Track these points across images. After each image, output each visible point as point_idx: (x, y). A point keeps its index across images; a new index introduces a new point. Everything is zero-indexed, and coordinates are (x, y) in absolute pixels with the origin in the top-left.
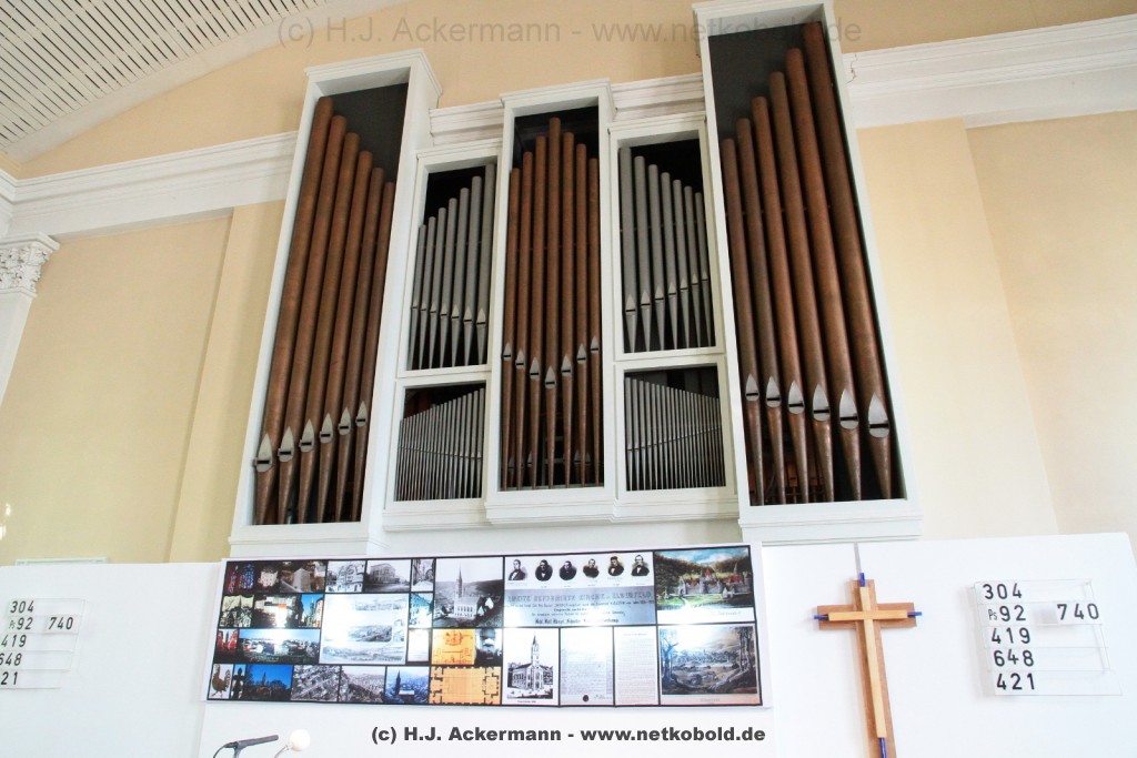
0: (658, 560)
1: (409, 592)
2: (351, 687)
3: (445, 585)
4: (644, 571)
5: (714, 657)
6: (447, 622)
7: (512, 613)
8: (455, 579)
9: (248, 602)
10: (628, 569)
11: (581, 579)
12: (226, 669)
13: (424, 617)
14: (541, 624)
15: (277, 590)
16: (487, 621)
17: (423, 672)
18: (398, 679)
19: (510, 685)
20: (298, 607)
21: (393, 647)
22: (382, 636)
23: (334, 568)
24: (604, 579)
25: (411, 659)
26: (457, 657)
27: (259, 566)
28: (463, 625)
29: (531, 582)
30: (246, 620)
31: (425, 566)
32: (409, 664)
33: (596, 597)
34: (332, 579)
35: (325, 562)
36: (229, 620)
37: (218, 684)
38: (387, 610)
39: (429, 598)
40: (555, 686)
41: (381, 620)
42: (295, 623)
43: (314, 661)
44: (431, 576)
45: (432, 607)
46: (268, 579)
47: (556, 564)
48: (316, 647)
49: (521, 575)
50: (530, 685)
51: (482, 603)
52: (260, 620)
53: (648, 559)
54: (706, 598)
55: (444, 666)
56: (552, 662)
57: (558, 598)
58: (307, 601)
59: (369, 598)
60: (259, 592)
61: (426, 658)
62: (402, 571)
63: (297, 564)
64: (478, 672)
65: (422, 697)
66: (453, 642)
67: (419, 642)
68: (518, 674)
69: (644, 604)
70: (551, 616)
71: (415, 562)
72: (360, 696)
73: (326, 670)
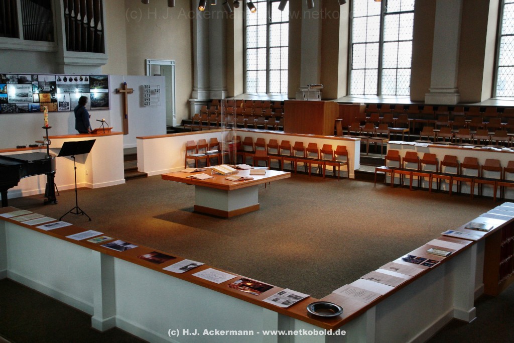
1: (31, 84)
3: (41, 82)
4: (87, 81)
5: (100, 100)
6: (42, 92)
7: (58, 90)
8: (43, 81)
10: (84, 80)
11: (74, 82)
13: (37, 91)
14: (65, 92)
16: (53, 92)
17: (38, 104)
18: (32, 106)
19: (59, 107)
21: (29, 98)
22: (26, 95)
23: (8, 76)
24: (79, 82)
25: (35, 101)
26: (46, 100)
28: (47, 92)
29: (62, 82)
31: (35, 77)
32: (34, 102)
33: (77, 86)
35: (5, 75)
39: (37, 85)
40: (69, 106)
41: (25, 91)
43: (7, 102)
44: (37, 80)
45: (38, 89)
47: (68, 77)
48: (7, 99)
49: (60, 80)
50: (64, 107)
51: (51, 87)
53: (88, 77)
54: (100, 87)
55: (43, 103)
56: (68, 101)
57: (69, 86)
61: (38, 101)
62: (29, 78)
64: (52, 104)
65: (39, 110)
66: (45, 97)
67: (36, 97)
68: (61, 104)
69: (87, 88)
70: (68, 90)
71: (32, 76)
72: (22, 111)
73: (11, 105)
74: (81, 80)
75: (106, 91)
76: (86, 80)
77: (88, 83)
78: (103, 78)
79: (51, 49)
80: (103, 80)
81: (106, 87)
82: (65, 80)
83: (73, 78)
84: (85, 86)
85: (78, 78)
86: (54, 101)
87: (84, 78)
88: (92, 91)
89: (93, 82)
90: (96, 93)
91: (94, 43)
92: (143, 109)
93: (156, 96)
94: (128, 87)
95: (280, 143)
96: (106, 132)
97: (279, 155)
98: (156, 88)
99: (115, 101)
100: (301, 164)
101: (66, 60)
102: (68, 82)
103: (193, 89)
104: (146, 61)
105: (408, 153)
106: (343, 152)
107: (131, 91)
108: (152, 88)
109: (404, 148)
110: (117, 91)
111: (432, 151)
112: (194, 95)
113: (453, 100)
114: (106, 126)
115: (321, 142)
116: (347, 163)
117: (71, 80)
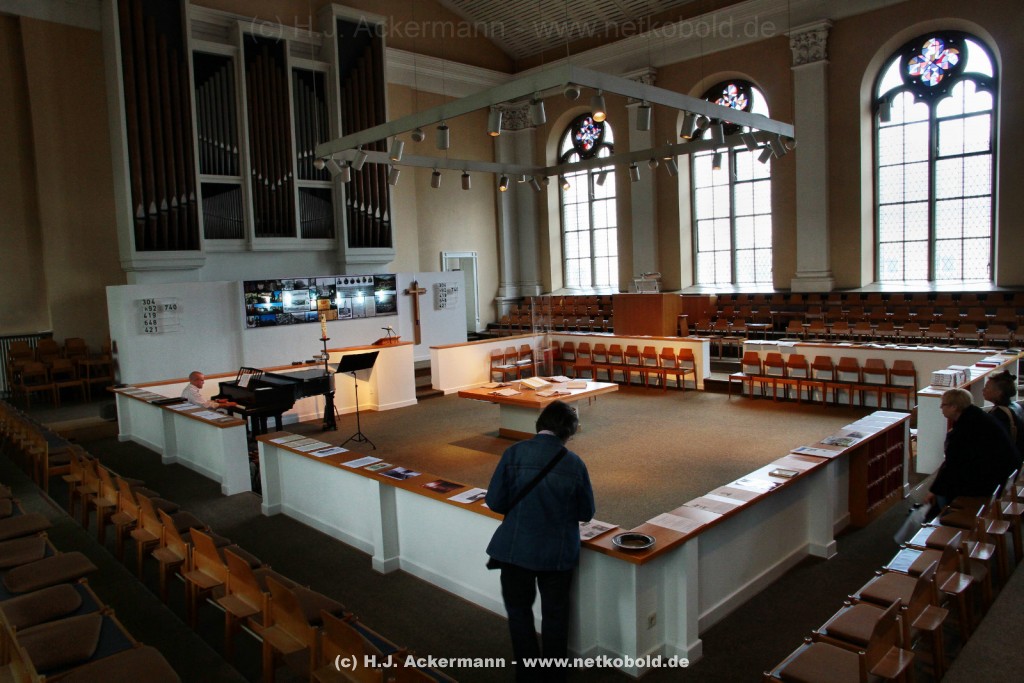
0: (374, 278)
1: (308, 289)
2: (295, 319)
3: (319, 286)
4: (372, 281)
5: (386, 303)
6: (320, 297)
7: (338, 294)
8: (322, 284)
9: (255, 295)
10: (367, 281)
11: (356, 284)
12: (251, 318)
13: (314, 297)
14: (347, 296)
15: (266, 290)
16: (333, 297)
17: (316, 312)
18: (309, 315)
19: (340, 314)
20: (273, 296)
21: (306, 305)
22: (303, 303)
23: (283, 282)
24: (362, 284)
25: (312, 309)
26: (325, 307)
27: (256, 283)
28: (326, 298)
29: (343, 285)
30: (256, 301)
31: (313, 281)
32: (311, 311)
33: (360, 289)
34: (283, 286)
35: (280, 281)
36: (249, 301)
37: (250, 323)
38: (304, 295)
39: (315, 290)
40: (351, 313)
41: (302, 298)
42: (272, 301)
43: (282, 312)
44: (315, 284)
45: (316, 294)
46: (261, 287)
47: (349, 279)
48: (282, 308)
49: (340, 283)
50: (345, 314)
51: (330, 291)
52: (263, 301)
53: (372, 277)
54: (386, 288)
55: (321, 310)
56: (350, 307)
57: (350, 289)
58: (276, 293)
59: (297, 291)
60: (259, 292)
61: (316, 308)
62: (306, 282)
63: (270, 281)
64: (331, 312)
65: (316, 320)
66: (323, 303)
67: (313, 304)
68: (342, 311)
69: (371, 291)
70: (349, 294)
71: (310, 279)
72: (298, 321)
73: (286, 315)
74: (365, 281)
75: (394, 292)
76: (370, 281)
77: (372, 284)
78: (388, 277)
79: (331, 247)
80: (389, 280)
81: (394, 288)
82: (346, 282)
83: (355, 279)
84: (369, 288)
85: (361, 279)
86: (334, 307)
87: (367, 278)
88: (376, 293)
89: (378, 282)
90: (382, 295)
91: (379, 236)
92: (438, 312)
93: (454, 295)
94: (420, 286)
95: (608, 349)
96: (393, 342)
97: (607, 363)
98: (453, 286)
99: (403, 303)
100: (635, 374)
101: (348, 259)
102: (350, 285)
103: (501, 284)
104: (441, 253)
105: (770, 355)
106: (688, 356)
107: (423, 292)
108: (448, 287)
109: (765, 349)
110: (407, 292)
111: (800, 351)
112: (501, 292)
113: (826, 286)
114: (393, 335)
115: (660, 345)
116: (694, 371)
117: (352, 282)
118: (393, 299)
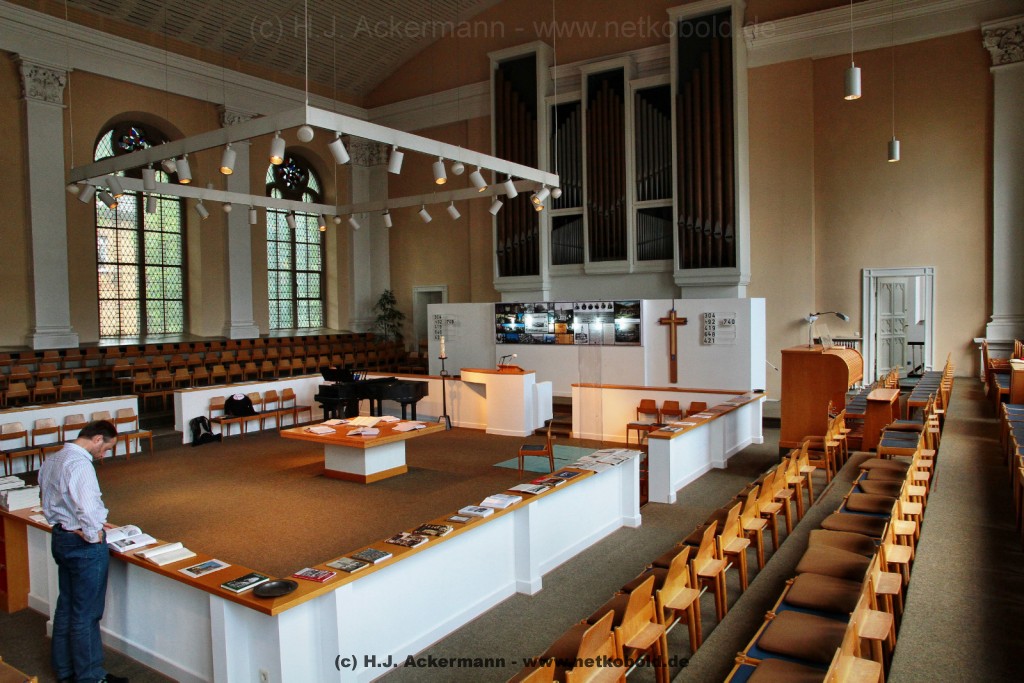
0: (615, 304)
1: (547, 313)
2: (535, 340)
3: (557, 311)
5: (629, 332)
6: (558, 321)
7: (576, 319)
8: (560, 309)
9: (504, 316)
10: (607, 307)
11: (594, 310)
12: (500, 335)
13: (552, 320)
14: (584, 321)
15: (512, 312)
16: (570, 321)
17: (553, 335)
18: (546, 337)
19: (576, 339)
20: (517, 317)
21: (544, 328)
22: (542, 325)
24: (600, 310)
25: (550, 331)
26: (562, 331)
27: (505, 305)
28: (563, 322)
29: (581, 310)
30: (503, 321)
31: (551, 305)
32: (549, 333)
33: (598, 315)
35: (523, 304)
36: (499, 321)
37: (498, 339)
38: (543, 319)
39: (553, 314)
40: (588, 340)
41: (542, 321)
42: (516, 322)
44: (553, 308)
45: (554, 318)
46: (508, 309)
47: (587, 305)
48: (524, 329)
49: (578, 308)
50: (581, 339)
51: (568, 316)
52: (508, 321)
53: (612, 303)
54: (628, 316)
55: (558, 334)
56: (587, 333)
57: (588, 315)
58: (520, 315)
60: (506, 313)
61: (553, 331)
62: (545, 306)
63: (516, 305)
64: (568, 336)
65: (552, 342)
66: (561, 327)
67: (551, 328)
68: (578, 336)
69: (611, 318)
70: (586, 319)
71: (549, 304)
72: (537, 342)
73: (527, 335)
74: (604, 307)
75: (637, 320)
76: (610, 307)
77: (612, 310)
78: (632, 304)
80: (632, 306)
81: (637, 315)
82: (584, 307)
83: (594, 304)
85: (600, 304)
86: (571, 332)
87: (607, 304)
88: (616, 320)
89: (619, 310)
90: (624, 323)
94: (679, 315)
103: (990, 317)
104: (862, 271)
107: (684, 322)
108: (719, 318)
110: (661, 321)
117: (591, 307)
118: (637, 327)
